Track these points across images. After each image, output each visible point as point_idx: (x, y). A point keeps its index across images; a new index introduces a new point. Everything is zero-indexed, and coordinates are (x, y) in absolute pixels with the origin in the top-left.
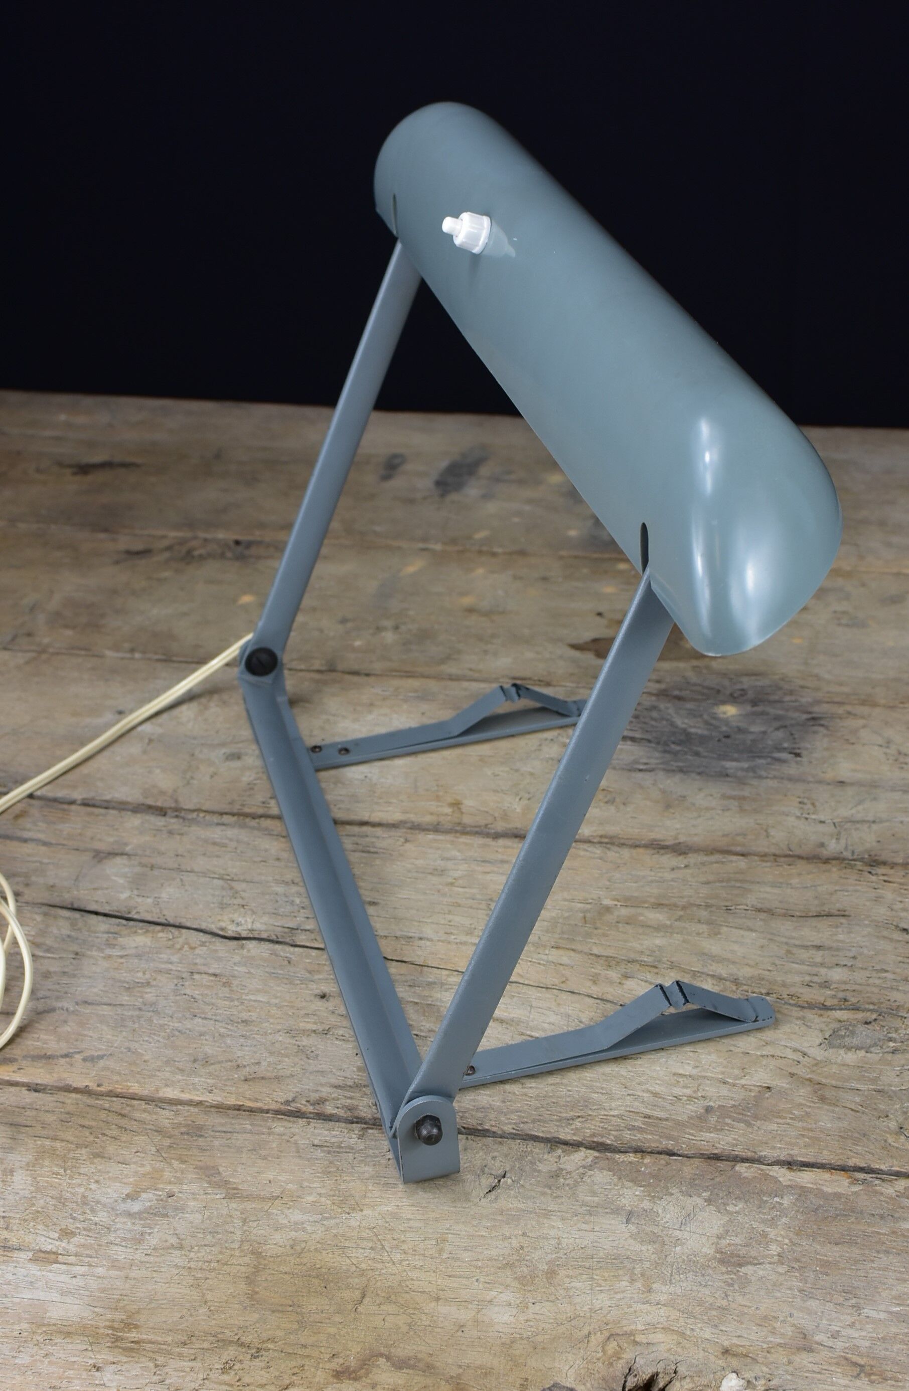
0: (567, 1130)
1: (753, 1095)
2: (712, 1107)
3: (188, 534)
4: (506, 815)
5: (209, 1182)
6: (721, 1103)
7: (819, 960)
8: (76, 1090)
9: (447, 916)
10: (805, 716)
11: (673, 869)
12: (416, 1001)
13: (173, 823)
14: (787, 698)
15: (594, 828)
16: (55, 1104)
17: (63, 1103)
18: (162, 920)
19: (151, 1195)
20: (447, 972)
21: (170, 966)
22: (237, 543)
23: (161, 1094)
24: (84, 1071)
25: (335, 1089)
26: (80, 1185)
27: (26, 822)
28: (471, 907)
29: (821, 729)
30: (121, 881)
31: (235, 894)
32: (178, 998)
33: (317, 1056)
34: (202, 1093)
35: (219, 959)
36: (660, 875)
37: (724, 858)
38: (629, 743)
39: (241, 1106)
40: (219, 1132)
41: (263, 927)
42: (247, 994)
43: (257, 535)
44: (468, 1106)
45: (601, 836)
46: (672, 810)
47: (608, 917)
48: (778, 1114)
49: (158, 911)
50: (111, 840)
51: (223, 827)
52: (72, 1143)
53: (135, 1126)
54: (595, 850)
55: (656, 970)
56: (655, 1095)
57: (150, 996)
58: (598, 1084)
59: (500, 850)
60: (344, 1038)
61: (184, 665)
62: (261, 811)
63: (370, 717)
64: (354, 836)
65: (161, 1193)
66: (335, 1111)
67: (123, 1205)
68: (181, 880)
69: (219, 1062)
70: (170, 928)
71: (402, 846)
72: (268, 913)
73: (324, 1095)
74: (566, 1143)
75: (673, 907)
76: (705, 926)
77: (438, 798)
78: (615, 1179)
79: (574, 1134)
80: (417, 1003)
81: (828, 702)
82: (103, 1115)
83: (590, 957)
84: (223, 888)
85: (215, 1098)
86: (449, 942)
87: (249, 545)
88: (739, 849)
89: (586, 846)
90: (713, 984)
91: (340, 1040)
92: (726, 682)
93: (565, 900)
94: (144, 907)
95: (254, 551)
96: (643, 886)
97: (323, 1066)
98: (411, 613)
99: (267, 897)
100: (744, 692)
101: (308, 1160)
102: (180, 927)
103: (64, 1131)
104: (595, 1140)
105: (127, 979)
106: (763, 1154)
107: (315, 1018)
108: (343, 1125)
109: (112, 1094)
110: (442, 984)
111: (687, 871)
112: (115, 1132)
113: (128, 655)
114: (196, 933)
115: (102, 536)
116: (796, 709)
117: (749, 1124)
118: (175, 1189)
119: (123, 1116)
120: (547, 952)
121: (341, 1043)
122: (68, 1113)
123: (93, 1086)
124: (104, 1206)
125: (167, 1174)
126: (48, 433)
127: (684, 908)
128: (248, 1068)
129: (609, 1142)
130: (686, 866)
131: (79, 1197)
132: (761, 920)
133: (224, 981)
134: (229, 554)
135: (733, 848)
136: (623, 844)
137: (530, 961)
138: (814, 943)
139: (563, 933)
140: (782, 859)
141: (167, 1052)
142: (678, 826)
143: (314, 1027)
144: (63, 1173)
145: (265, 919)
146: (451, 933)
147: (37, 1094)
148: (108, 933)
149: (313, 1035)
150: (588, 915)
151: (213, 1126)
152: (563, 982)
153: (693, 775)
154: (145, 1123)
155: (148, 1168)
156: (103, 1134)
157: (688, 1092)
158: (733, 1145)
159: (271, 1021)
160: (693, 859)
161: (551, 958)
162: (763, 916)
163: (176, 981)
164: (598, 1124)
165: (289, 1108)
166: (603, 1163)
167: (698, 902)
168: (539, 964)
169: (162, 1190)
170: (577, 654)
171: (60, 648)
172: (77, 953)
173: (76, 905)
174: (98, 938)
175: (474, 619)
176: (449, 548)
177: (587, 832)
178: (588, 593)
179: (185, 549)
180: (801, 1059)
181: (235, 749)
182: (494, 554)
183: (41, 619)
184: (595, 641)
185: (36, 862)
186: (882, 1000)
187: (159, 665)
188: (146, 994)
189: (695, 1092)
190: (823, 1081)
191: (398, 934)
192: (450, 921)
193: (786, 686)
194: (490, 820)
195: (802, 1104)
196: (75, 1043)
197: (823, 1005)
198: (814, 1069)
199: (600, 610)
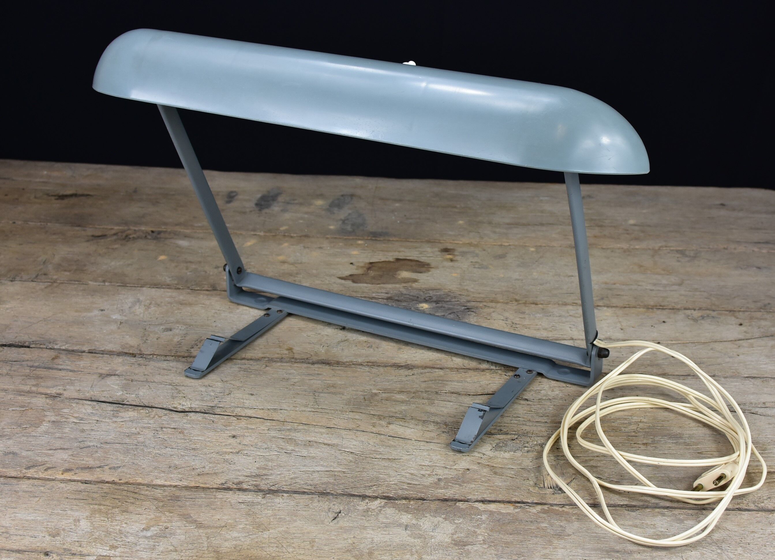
0: (369, 491)
1: (460, 473)
2: (441, 479)
3: (126, 228)
4: (317, 353)
5: (186, 521)
6: (445, 477)
8: (108, 482)
9: (293, 399)
10: (463, 308)
11: (406, 376)
13: (141, 360)
14: (454, 300)
16: (97, 489)
17: (102, 488)
18: (142, 405)
19: (156, 528)
20: (297, 424)
21: (149, 425)
22: (153, 232)
23: (154, 483)
24: (111, 473)
25: (246, 478)
26: (117, 525)
27: (60, 361)
28: (305, 395)
29: (472, 313)
30: (117, 387)
31: (179, 392)
32: (156, 439)
33: (235, 463)
34: (176, 482)
35: (175, 422)
36: (400, 378)
37: (431, 370)
39: (197, 487)
40: (188, 498)
41: (197, 406)
42: (192, 437)
43: (163, 228)
44: (317, 483)
45: (368, 362)
46: (402, 351)
47: (377, 398)
48: (474, 480)
49: (139, 400)
50: (108, 369)
51: (168, 362)
52: (109, 506)
53: (142, 497)
55: (404, 420)
56: (412, 474)
57: (141, 439)
58: (382, 471)
59: (315, 370)
60: (248, 455)
61: (133, 288)
62: (186, 355)
63: (238, 311)
65: (161, 527)
66: (249, 487)
67: (142, 534)
68: (149, 386)
69: (183, 468)
70: (147, 408)
71: (265, 368)
72: (198, 400)
73: (241, 480)
74: (369, 497)
75: (408, 392)
76: (426, 401)
77: (280, 347)
78: (397, 511)
79: (373, 493)
80: (283, 438)
81: (474, 301)
82: (125, 493)
83: (370, 415)
84: (172, 389)
85: (183, 484)
86: (296, 411)
87: (159, 233)
88: (438, 366)
89: (360, 367)
90: (434, 426)
91: (246, 456)
92: (422, 293)
93: (354, 391)
94: (131, 398)
95: (162, 235)
96: (392, 384)
97: (239, 468)
98: (252, 263)
99: (196, 393)
100: (430, 298)
101: (237, 509)
102: (152, 407)
103: (104, 501)
104: (384, 495)
105: (127, 432)
106: (469, 497)
107: (231, 446)
108: (253, 493)
109: (127, 483)
110: (295, 430)
111: (414, 377)
112: (132, 500)
113: (102, 284)
114: (161, 410)
115: (77, 228)
116: (459, 305)
117: (460, 485)
118: (169, 525)
119: (136, 493)
120: (347, 414)
121: (246, 457)
122: (105, 493)
123: (117, 480)
124: (132, 534)
125: (163, 519)
126: (38, 180)
127: (414, 393)
128: (199, 470)
129: (391, 496)
130: (413, 375)
131: (118, 530)
132: (454, 397)
133: (180, 431)
134: (149, 237)
135: (436, 366)
136: (379, 366)
137: (340, 419)
139: (354, 405)
140: (461, 370)
141: (154, 464)
142: (406, 357)
143: (231, 451)
144: (107, 520)
145: (197, 402)
146: (297, 407)
147: (87, 485)
148: (113, 411)
149: (231, 454)
150: (366, 397)
151: (185, 496)
152: (358, 427)
154: (148, 496)
155: (153, 516)
156: (127, 502)
157: (428, 472)
158: (454, 494)
159: (208, 448)
160: (415, 371)
161: (349, 416)
162: (455, 395)
163: (154, 432)
164: (385, 488)
165: (224, 487)
166: (389, 505)
167: (421, 390)
168: (344, 419)
169: (162, 526)
170: (343, 281)
171: (63, 281)
172: (98, 421)
173: (93, 399)
174: (108, 413)
175: (286, 267)
176: (267, 234)
177: (360, 360)
178: (344, 254)
179: (124, 235)
180: (482, 456)
181: (168, 326)
182: (292, 237)
183: (50, 267)
184: (351, 275)
185: (68, 379)
186: (519, 430)
187: (120, 288)
188: (138, 438)
189: (431, 472)
190: (495, 465)
191: (269, 408)
192: (295, 401)
193: (452, 295)
194: (309, 356)
195: (486, 476)
196: (104, 461)
197: (490, 433)
198: (490, 460)
199: (352, 262)
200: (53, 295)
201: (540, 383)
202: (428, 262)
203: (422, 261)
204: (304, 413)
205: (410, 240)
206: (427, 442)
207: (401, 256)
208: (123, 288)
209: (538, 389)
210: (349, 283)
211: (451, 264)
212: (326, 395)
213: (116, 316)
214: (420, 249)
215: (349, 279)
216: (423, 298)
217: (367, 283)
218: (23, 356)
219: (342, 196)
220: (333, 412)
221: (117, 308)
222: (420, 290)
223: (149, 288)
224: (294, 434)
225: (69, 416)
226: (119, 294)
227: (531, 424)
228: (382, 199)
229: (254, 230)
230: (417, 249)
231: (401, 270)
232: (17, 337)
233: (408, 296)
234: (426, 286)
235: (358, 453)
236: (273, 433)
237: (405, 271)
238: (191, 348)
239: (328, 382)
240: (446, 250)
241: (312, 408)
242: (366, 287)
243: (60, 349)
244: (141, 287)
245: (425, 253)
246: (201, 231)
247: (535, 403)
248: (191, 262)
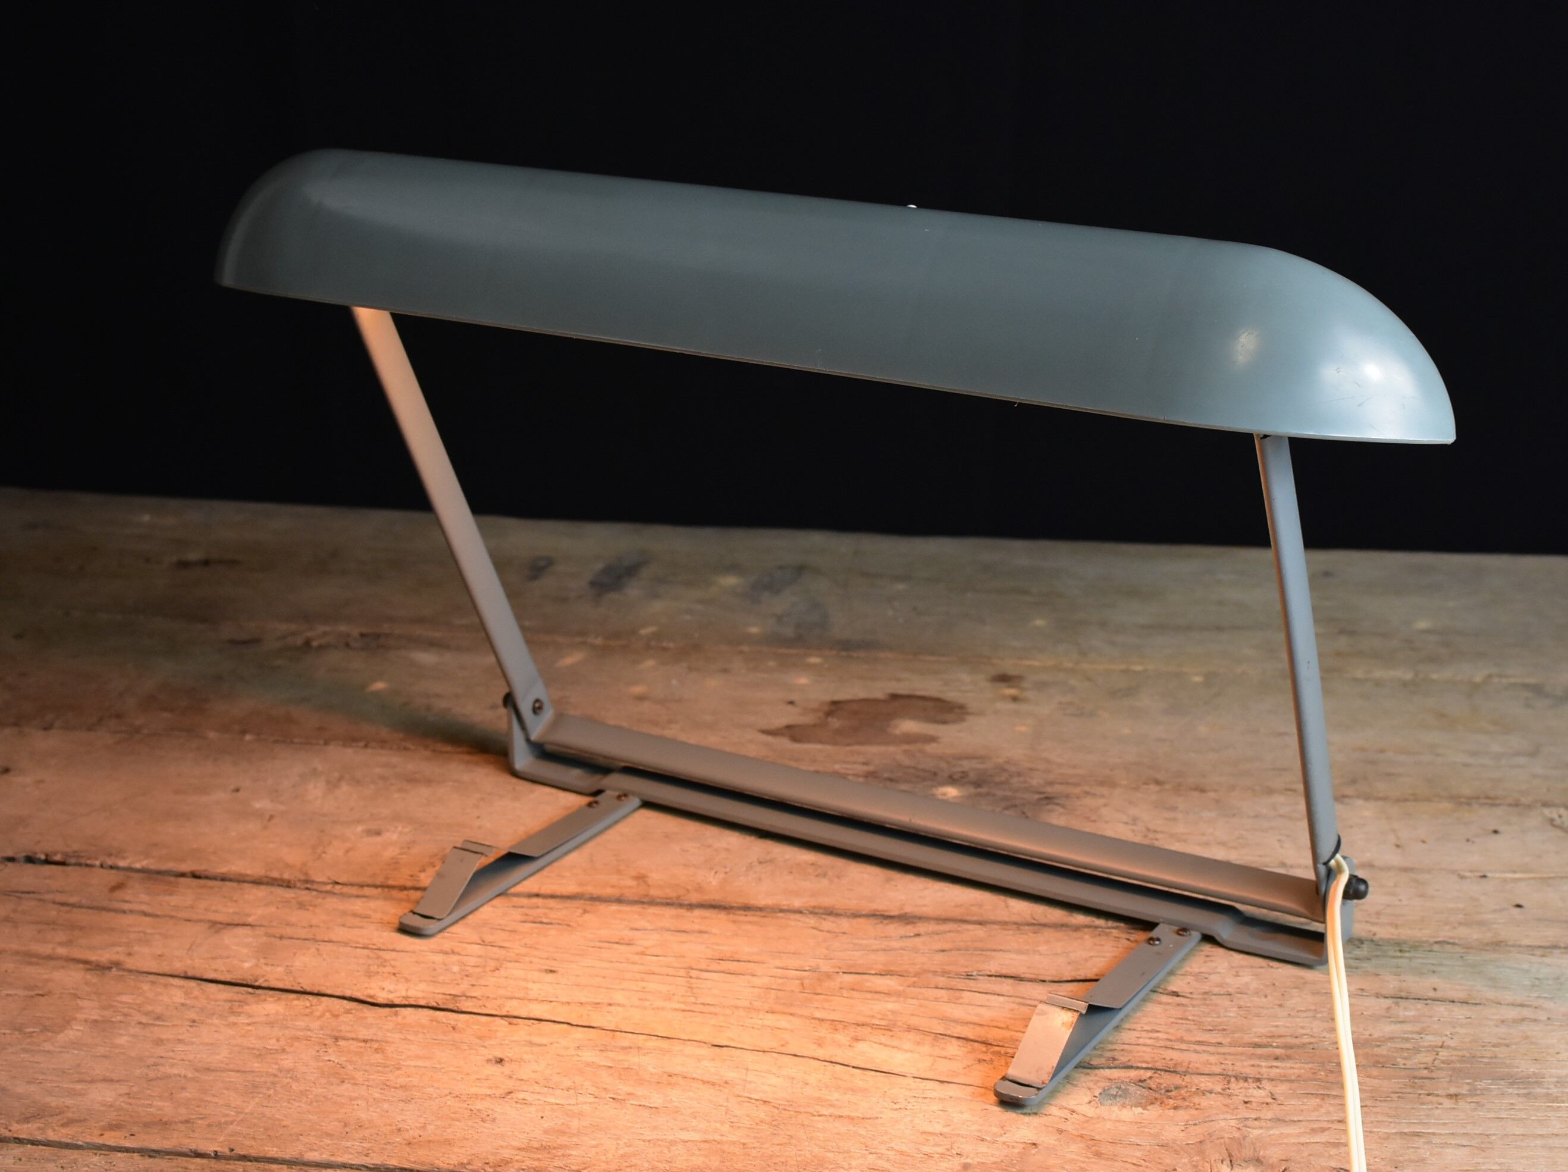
1: (1017, 1151)
2: (970, 1165)
3: (303, 626)
4: (700, 887)
6: (980, 1160)
8: (201, 1155)
9: (639, 983)
10: (1036, 796)
11: (900, 938)
12: (610, 1065)
13: (305, 896)
14: (1015, 779)
15: (805, 899)
18: (298, 988)
20: (643, 1036)
21: (309, 1033)
22: (363, 635)
23: (305, 1157)
24: (211, 1135)
25: (518, 1151)
27: (127, 895)
28: (668, 974)
29: (1058, 808)
30: (245, 951)
31: (384, 963)
32: (321, 1064)
33: (494, 1120)
34: (357, 1156)
35: (368, 1025)
36: (886, 943)
37: (960, 926)
41: (420, 995)
42: (404, 1060)
43: (385, 628)
44: (680, 1166)
45: (814, 907)
46: (893, 883)
47: (829, 983)
49: (291, 979)
50: (230, 910)
51: (364, 899)
54: (807, 920)
55: (891, 1033)
56: (902, 1153)
57: (287, 1062)
58: (833, 1143)
59: (695, 920)
60: (525, 1100)
61: (306, 746)
62: (409, 884)
63: (531, 795)
64: (522, 907)
68: (318, 950)
69: (375, 1126)
70: (307, 996)
71: (581, 916)
72: (425, 981)
73: (505, 1157)
75: (904, 973)
76: (942, 991)
77: (619, 872)
80: (611, 1067)
81: (1062, 784)
83: (812, 1021)
84: (368, 957)
85: (372, 1160)
86: (645, 1007)
87: (378, 637)
88: (975, 918)
89: (797, 916)
90: (959, 1046)
91: (521, 1104)
93: (778, 967)
94: (274, 975)
95: (382, 642)
96: (866, 954)
97: (502, 1129)
98: (572, 699)
99: (422, 965)
100: (964, 774)
102: (319, 994)
105: (257, 1046)
107: (490, 1081)
109: (246, 1158)
110: (639, 1048)
111: (917, 939)
113: (238, 736)
114: (337, 1000)
115: (199, 626)
116: (1026, 790)
120: (761, 1016)
121: (522, 1106)
123: (223, 1150)
126: (129, 531)
127: (917, 974)
128: (410, 1132)
130: (916, 934)
132: (1007, 984)
133: (376, 1046)
134: (354, 645)
135: (968, 918)
136: (840, 914)
137: (742, 1026)
139: (777, 998)
140: (1027, 927)
141: (311, 1117)
142: (903, 897)
143: (489, 1092)
145: (422, 986)
146: (647, 999)
148: (232, 1000)
149: (488, 1098)
150: (806, 981)
152: (782, 1046)
157: (940, 1150)
159: (437, 1085)
160: (922, 928)
161: (765, 1022)
162: (1010, 981)
163: (317, 1048)
167: (933, 968)
168: (753, 1028)
170: (770, 739)
171: (156, 729)
172: (194, 1021)
173: (190, 974)
174: (218, 1006)
175: (646, 706)
176: (611, 642)
177: (797, 903)
178: (776, 684)
179: (300, 640)
180: (1069, 1116)
181: (374, 826)
182: (664, 649)
183: (132, 701)
184: (789, 727)
185: (139, 932)
186: (1156, 1059)
187: (277, 746)
188: (282, 1060)
189: (948, 1150)
190: (1097, 1137)
191: (583, 1000)
192: (644, 988)
193: (1013, 769)
194: (682, 891)
195: (1073, 1160)
196: (197, 1109)
197: (1089, 1064)
198: (1085, 1125)
199: (791, 698)
200: (129, 758)
201: (1208, 959)
202: (961, 700)
203: (949, 699)
204: (662, 1012)
205: (922, 657)
206: (941, 1081)
207: (902, 689)
208: (283, 745)
209: (1203, 970)
210: (784, 743)
211: (1012, 706)
212: (715, 975)
213: (261, 803)
214: (945, 676)
215: (784, 735)
216: (946, 774)
217: (821, 742)
218: (47, 881)
219: (779, 568)
220: (728, 1011)
221: (265, 787)
222: (942, 757)
223: (341, 746)
224: (636, 1060)
225: (131, 1010)
226: (274, 758)
227: (1184, 1046)
228: (866, 574)
229: (582, 633)
230: (938, 676)
231: (901, 717)
232: (39, 842)
233: (913, 770)
234: (955, 750)
235: (779, 1102)
236: (588, 1056)
237: (910, 719)
238: (420, 871)
239: (722, 948)
240: (1004, 679)
241: (682, 1002)
242: (821, 751)
243: (130, 869)
244: (323, 743)
245: (957, 683)
247: (1195, 1002)
248: (437, 696)
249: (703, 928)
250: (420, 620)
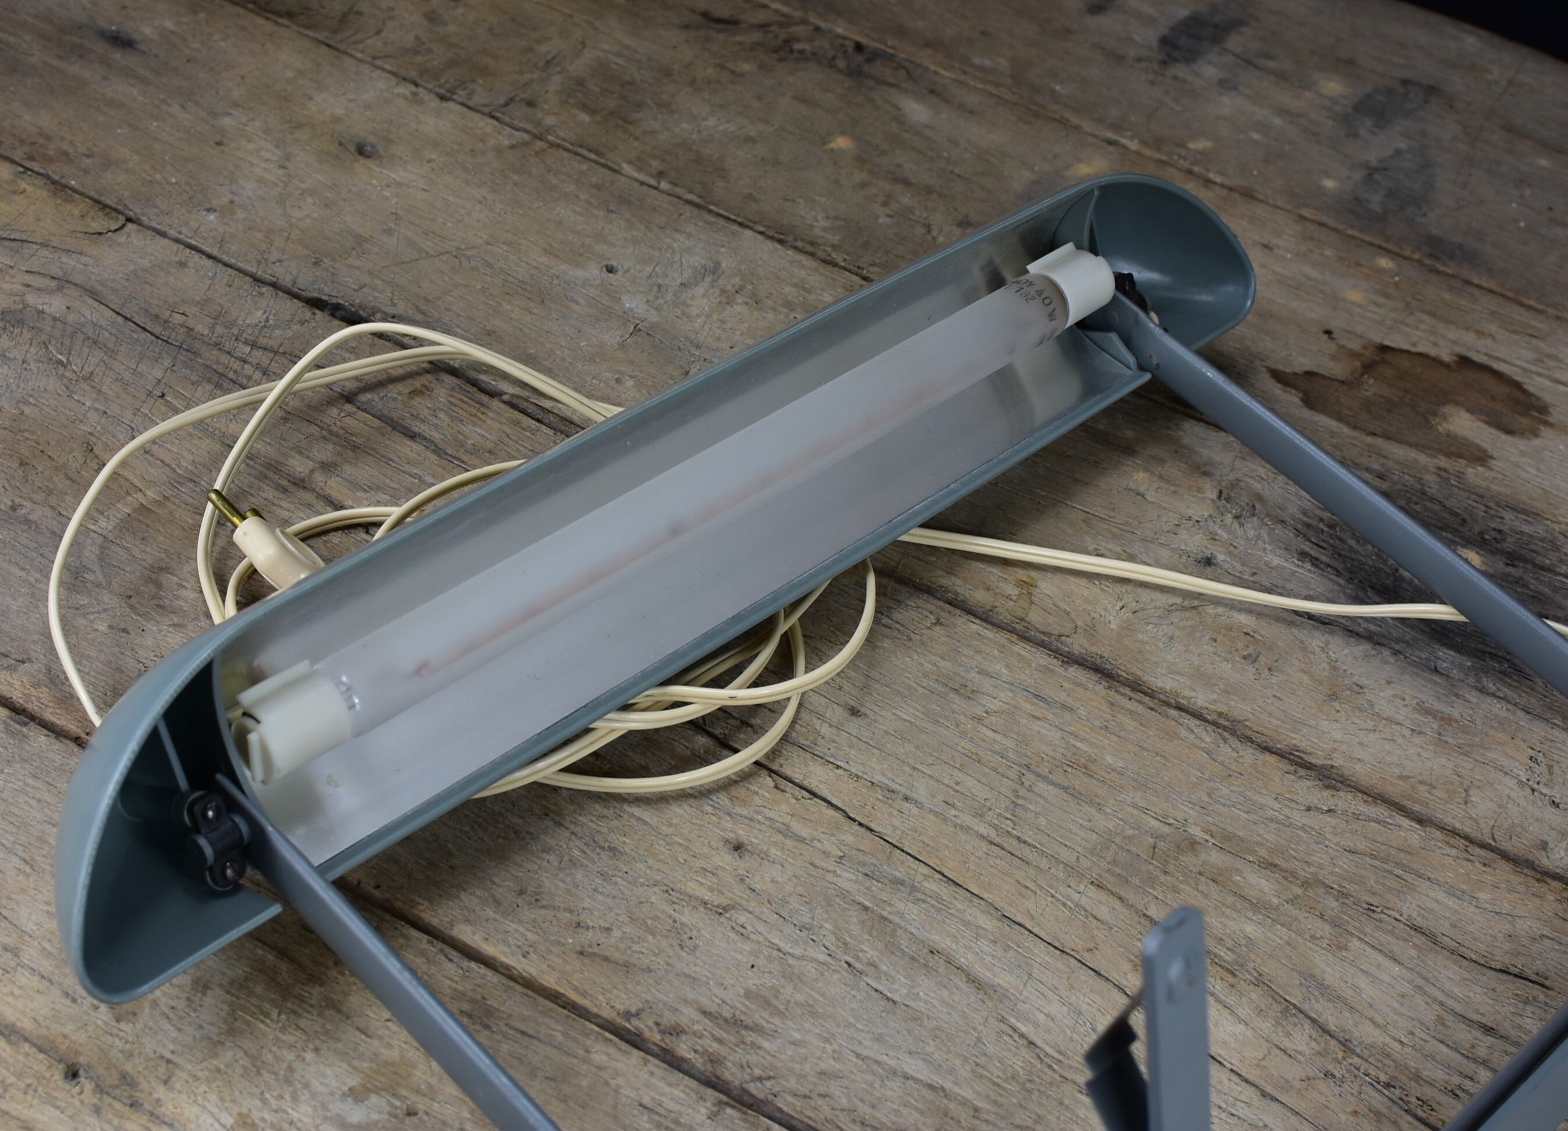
4: (1093, 628)
7: (1482, 1052)
9: (956, 772)
11: (1309, 809)
12: (867, 904)
15: (1215, 696)
20: (926, 871)
22: (859, 47)
25: (701, 1017)
33: (696, 947)
34: (513, 954)
36: (1286, 811)
37: (1391, 816)
38: (1308, 566)
40: (515, 1029)
43: (889, 44)
44: (884, 1120)
45: (1220, 714)
46: (1336, 705)
47: (1189, 860)
54: (1204, 735)
55: (1231, 980)
59: (1066, 685)
60: (743, 931)
61: (721, 222)
66: (691, 1055)
67: (339, 1104)
71: (929, 628)
73: (683, 1020)
75: (1289, 875)
76: (1327, 928)
80: (866, 908)
83: (1142, 920)
85: (527, 968)
86: (945, 819)
87: (875, 56)
88: (1417, 808)
89: (1193, 723)
91: (737, 932)
92: (1479, 510)
93: (1135, 806)
95: (877, 69)
96: (1255, 823)
97: (698, 969)
100: (1499, 536)
107: (715, 880)
108: (694, 1083)
110: (913, 889)
111: (1331, 820)
113: (652, 182)
121: (736, 936)
124: (314, 1095)
127: (1306, 884)
128: (590, 933)
130: (1330, 811)
132: (1415, 945)
134: (841, 64)
135: (1408, 804)
136: (1250, 740)
137: (1053, 896)
138: (1484, 1020)
139: (1114, 862)
140: (1477, 849)
142: (1338, 736)
143: (707, 896)
146: (953, 806)
149: (701, 909)
150: (1161, 844)
151: (510, 1016)
152: (1090, 950)
153: (1386, 652)
159: (651, 862)
160: (1342, 800)
161: (1084, 901)
162: (1419, 940)
165: (627, 1025)
167: (1330, 880)
168: (1064, 904)
169: (403, 1099)
170: (1277, 390)
171: (563, 140)
176: (1147, 152)
177: (1202, 699)
178: (1322, 292)
179: (783, 36)
183: (555, 82)
184: (1310, 374)
187: (687, 210)
191: (878, 778)
192: (957, 783)
194: (1067, 629)
199: (1333, 325)
200: (515, 177)
202: (1548, 398)
203: (1531, 389)
204: (963, 837)
205: (1526, 301)
206: (1264, 1094)
207: (1479, 349)
208: (696, 211)
212: (1054, 791)
213: (634, 303)
214: (1541, 344)
215: (1296, 388)
216: (1477, 529)
217: (1340, 419)
219: (1405, 82)
220: (1044, 864)
221: (650, 277)
222: (1482, 497)
223: (759, 237)
224: (901, 906)
226: (677, 231)
228: (1509, 128)
229: (1118, 128)
230: (1534, 341)
231: (1457, 403)
233: (1437, 508)
234: (1503, 490)
235: (1048, 1050)
236: (847, 879)
237: (1468, 410)
242: (1333, 434)
244: (741, 224)
245: (1552, 363)
246: (980, 86)
248: (906, 182)
249: (1070, 702)
250: (933, 44)
